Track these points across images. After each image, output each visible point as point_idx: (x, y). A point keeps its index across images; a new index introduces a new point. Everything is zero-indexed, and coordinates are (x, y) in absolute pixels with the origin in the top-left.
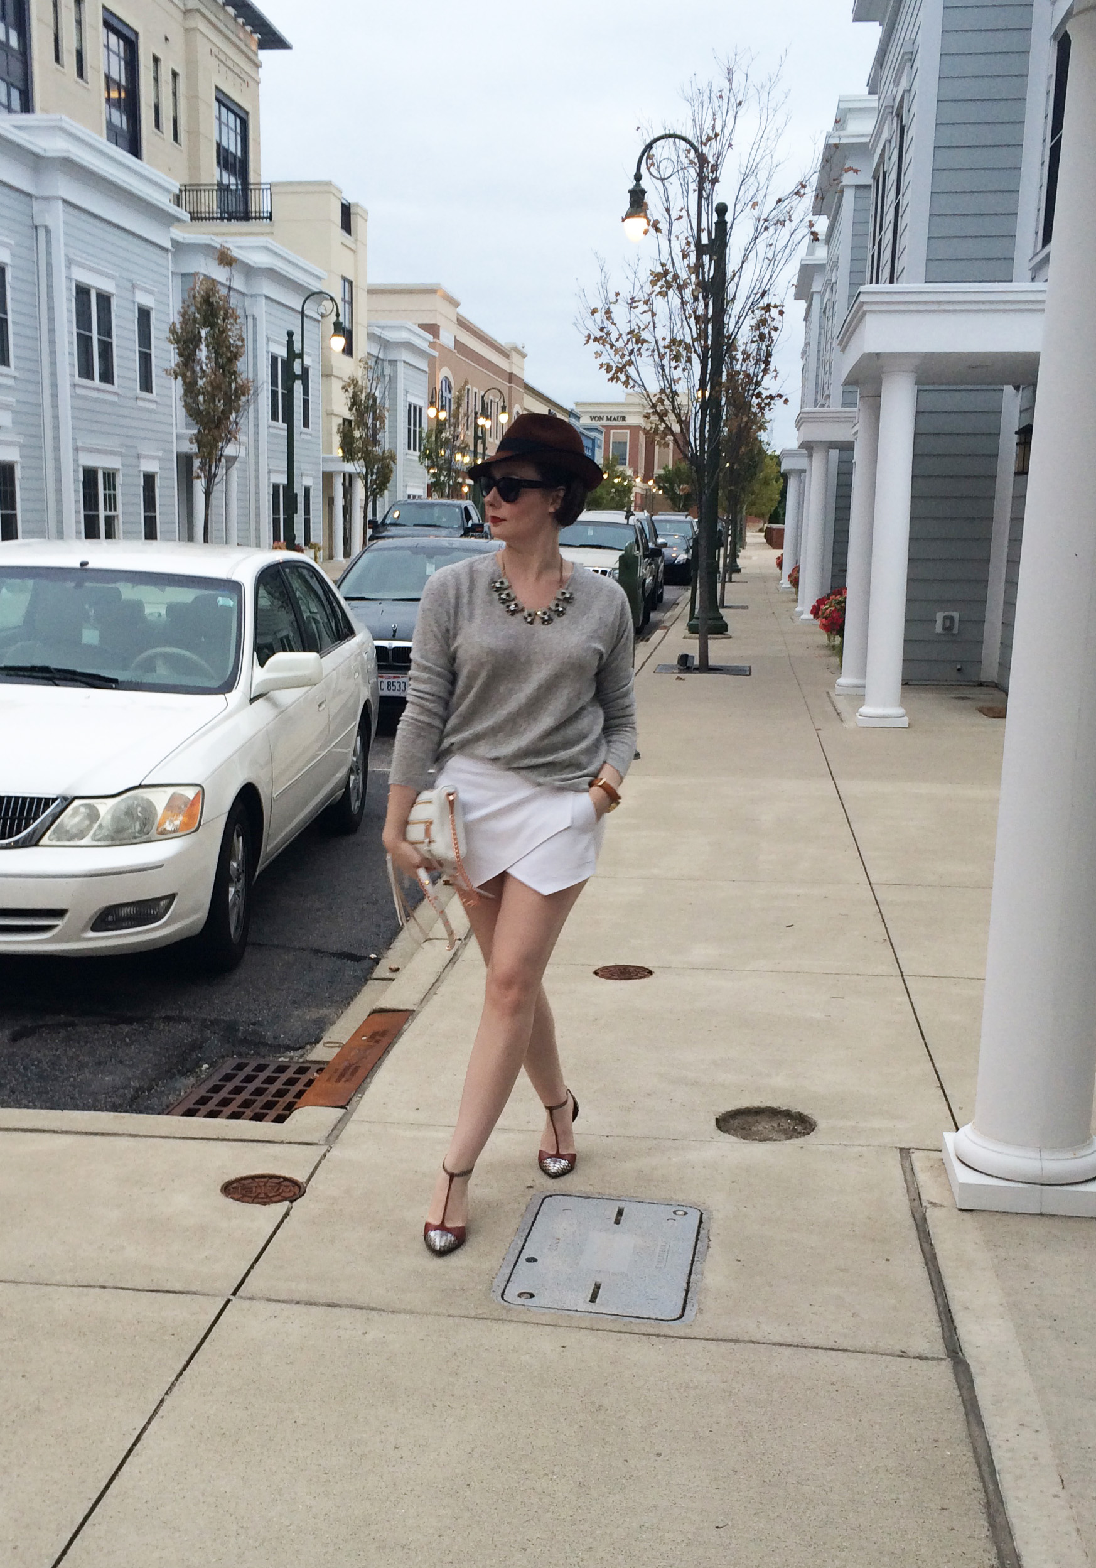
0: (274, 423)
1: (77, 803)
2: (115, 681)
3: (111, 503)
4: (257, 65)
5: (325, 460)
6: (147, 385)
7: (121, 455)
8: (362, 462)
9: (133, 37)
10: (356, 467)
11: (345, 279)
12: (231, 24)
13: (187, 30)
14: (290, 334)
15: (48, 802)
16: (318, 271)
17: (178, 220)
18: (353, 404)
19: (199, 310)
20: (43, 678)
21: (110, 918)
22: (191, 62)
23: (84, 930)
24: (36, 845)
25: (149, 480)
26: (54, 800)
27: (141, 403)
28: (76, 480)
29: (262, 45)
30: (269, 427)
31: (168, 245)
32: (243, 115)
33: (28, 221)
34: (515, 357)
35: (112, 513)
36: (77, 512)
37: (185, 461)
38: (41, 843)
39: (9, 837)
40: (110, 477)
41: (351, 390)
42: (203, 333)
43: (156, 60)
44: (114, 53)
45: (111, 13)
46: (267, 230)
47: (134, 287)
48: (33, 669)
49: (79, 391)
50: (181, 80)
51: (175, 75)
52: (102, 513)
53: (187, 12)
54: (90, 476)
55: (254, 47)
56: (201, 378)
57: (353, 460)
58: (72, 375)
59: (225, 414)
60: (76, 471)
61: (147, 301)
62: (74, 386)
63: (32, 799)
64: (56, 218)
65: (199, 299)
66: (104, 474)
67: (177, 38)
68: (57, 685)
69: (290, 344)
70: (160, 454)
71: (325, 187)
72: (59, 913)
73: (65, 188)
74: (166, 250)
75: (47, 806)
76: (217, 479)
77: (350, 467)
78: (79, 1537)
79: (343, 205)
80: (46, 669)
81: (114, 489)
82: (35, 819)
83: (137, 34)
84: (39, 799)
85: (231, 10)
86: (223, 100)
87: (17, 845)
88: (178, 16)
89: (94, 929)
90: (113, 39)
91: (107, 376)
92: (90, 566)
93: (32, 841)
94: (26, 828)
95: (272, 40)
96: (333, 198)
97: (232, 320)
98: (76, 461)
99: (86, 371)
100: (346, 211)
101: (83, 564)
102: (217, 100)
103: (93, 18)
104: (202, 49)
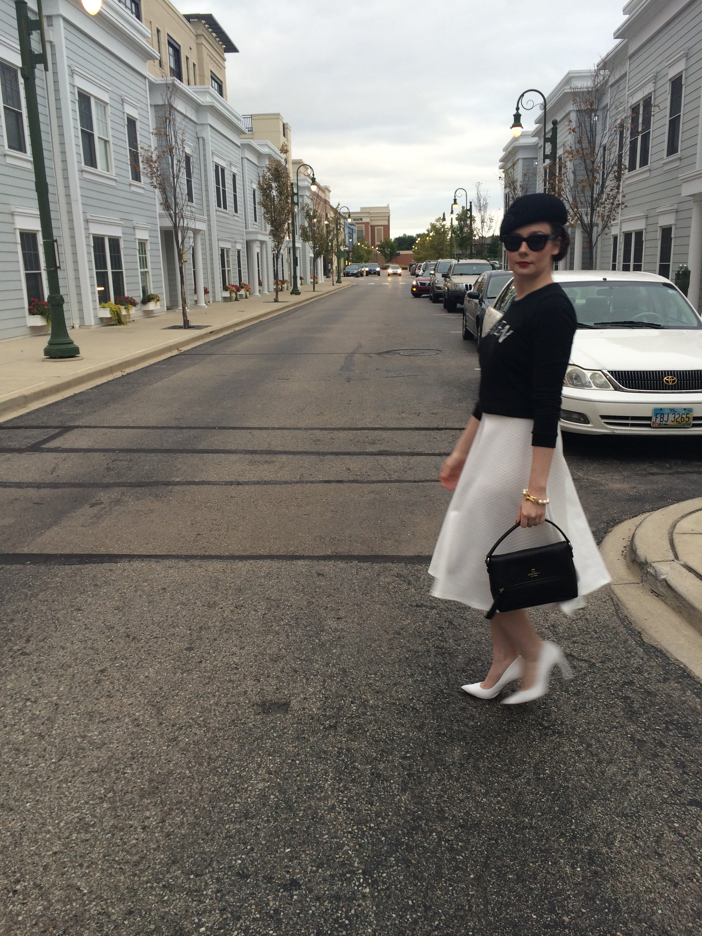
4: (224, 60)
6: (236, 211)
7: (232, 242)
9: (177, 47)
12: (214, 41)
13: (197, 44)
22: (200, 59)
28: (219, 254)
29: (227, 50)
32: (220, 83)
33: (195, 135)
34: (327, 192)
40: (228, 252)
43: (187, 58)
44: (171, 55)
45: (170, 37)
47: (231, 164)
50: (197, 67)
51: (194, 65)
52: (226, 269)
53: (197, 36)
54: (223, 252)
55: (223, 51)
60: (219, 250)
61: (234, 170)
62: (216, 211)
64: (208, 134)
65: (270, 169)
66: (226, 251)
67: (194, 47)
71: (277, 116)
73: (211, 120)
74: (239, 147)
83: (180, 46)
85: (214, 35)
86: (214, 78)
88: (194, 37)
90: (171, 49)
91: (224, 206)
92: (609, 280)
95: (231, 48)
96: (280, 121)
98: (219, 245)
100: (284, 127)
101: (605, 280)
102: (211, 77)
103: (164, 40)
104: (205, 52)
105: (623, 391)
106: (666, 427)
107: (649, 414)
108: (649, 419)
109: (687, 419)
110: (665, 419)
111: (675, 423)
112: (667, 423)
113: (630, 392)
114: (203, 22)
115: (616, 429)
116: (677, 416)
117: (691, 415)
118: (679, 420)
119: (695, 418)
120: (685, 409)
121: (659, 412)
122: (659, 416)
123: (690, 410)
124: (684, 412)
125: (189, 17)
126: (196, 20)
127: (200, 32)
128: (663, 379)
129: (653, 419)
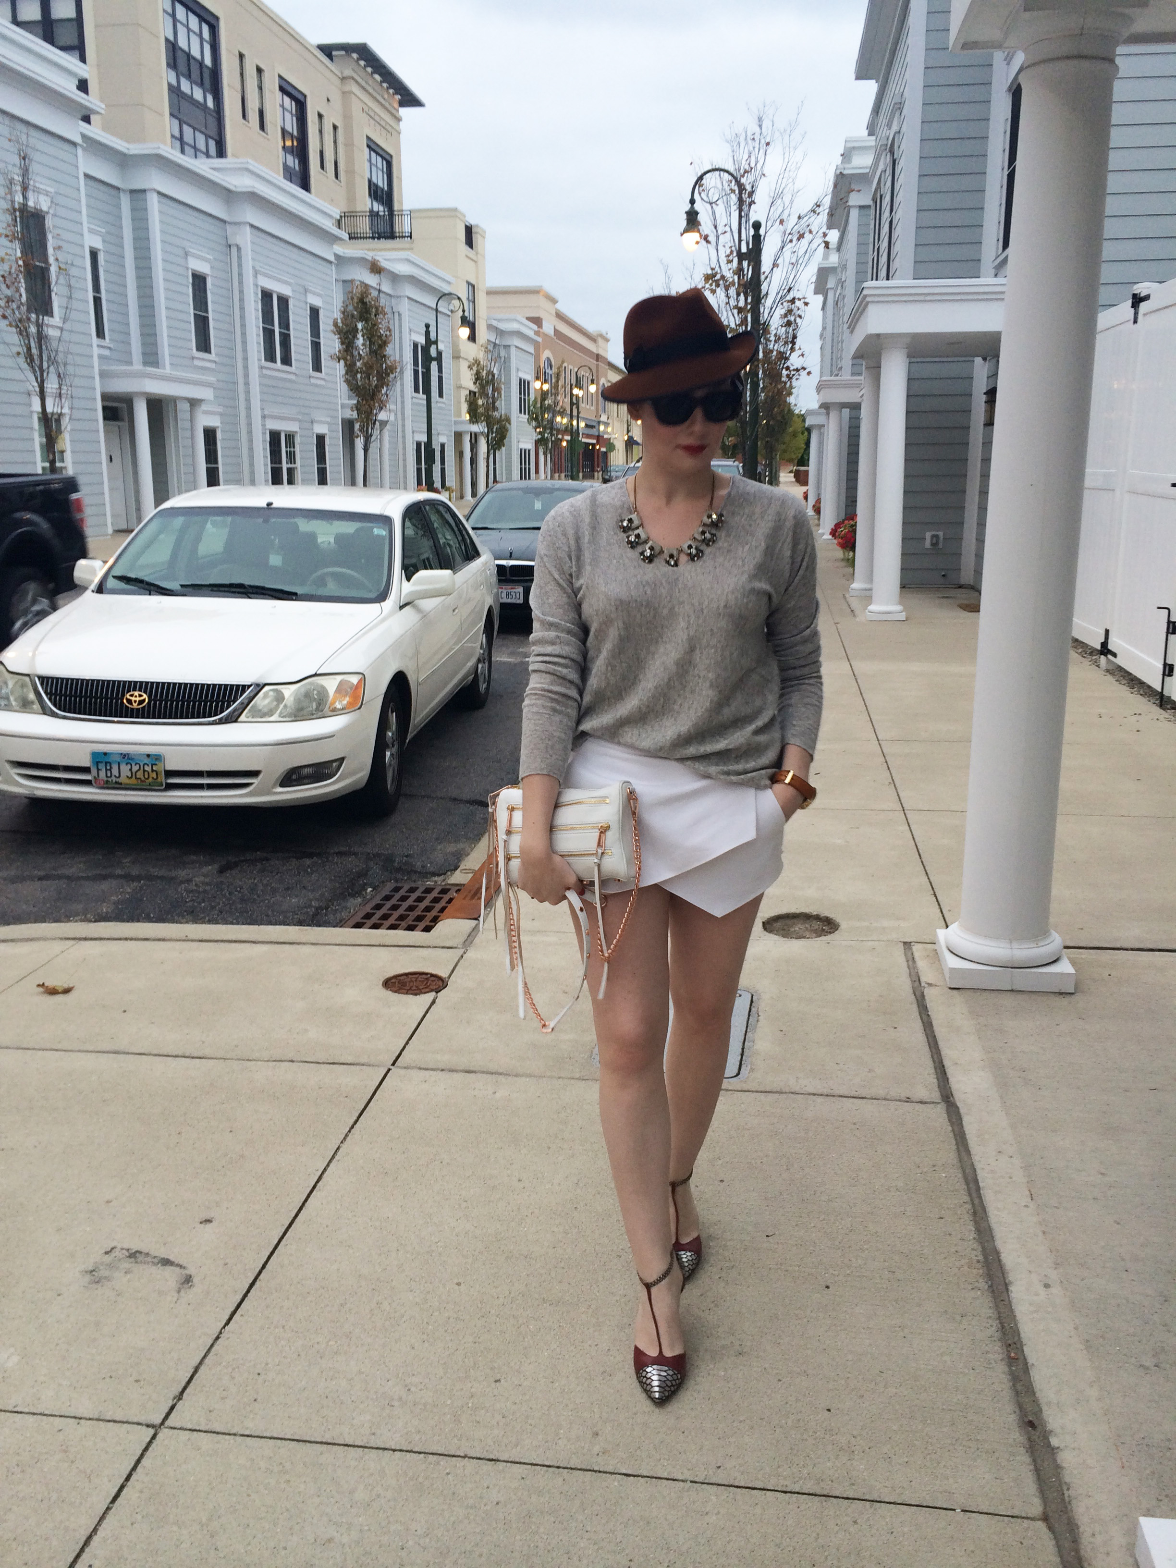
0: (416, 395)
1: (267, 688)
2: (295, 594)
3: (291, 457)
4: (399, 120)
5: (456, 423)
6: (317, 367)
7: (299, 421)
8: (484, 423)
9: (302, 98)
10: (480, 428)
11: (469, 283)
12: (378, 88)
13: (344, 93)
14: (427, 326)
15: (244, 688)
16: (448, 277)
17: (340, 239)
18: (477, 379)
19: (356, 308)
20: (239, 593)
21: (294, 777)
22: (347, 117)
23: (274, 786)
24: (236, 721)
25: (321, 439)
26: (249, 686)
27: (313, 381)
28: (264, 441)
29: (402, 104)
30: (412, 398)
31: (332, 258)
32: (388, 158)
33: (224, 242)
34: (600, 340)
35: (292, 466)
36: (266, 465)
37: (348, 425)
38: (239, 720)
39: (215, 715)
40: (290, 438)
41: (475, 368)
42: (360, 326)
43: (320, 116)
44: (287, 110)
45: (285, 80)
46: (407, 246)
47: (306, 291)
48: (231, 585)
49: (265, 372)
50: (340, 131)
51: (335, 128)
52: (285, 466)
53: (343, 79)
54: (275, 437)
55: (396, 105)
56: (359, 361)
57: (477, 422)
58: (259, 360)
59: (378, 388)
60: (264, 434)
61: (317, 302)
62: (262, 368)
63: (232, 686)
64: (245, 238)
65: (356, 300)
66: (286, 435)
67: (336, 97)
68: (250, 598)
69: (427, 333)
70: (328, 419)
71: (453, 213)
72: (255, 774)
73: (252, 215)
74: (331, 262)
75: (243, 691)
76: (373, 438)
77: (475, 428)
78: (275, 1255)
79: (466, 227)
80: (241, 586)
81: (294, 447)
82: (234, 702)
83: (305, 96)
84: (238, 686)
85: (376, 78)
86: (373, 147)
87: (221, 722)
88: (337, 82)
89: (282, 785)
90: (287, 100)
91: (287, 360)
92: (274, 506)
93: (233, 719)
94: (227, 709)
95: (409, 100)
96: (458, 221)
97: (381, 316)
98: (264, 425)
99: (270, 356)
100: (469, 230)
101: (269, 504)
102: (368, 146)
103: (271, 84)
104: (356, 108)
105: (54, 715)
106: (118, 786)
107: (86, 762)
108: (86, 770)
109: (154, 775)
110: (115, 772)
111: (133, 781)
112: (120, 780)
113: (64, 718)
114: (355, 56)
115: (37, 788)
116: (135, 768)
117: (159, 767)
118: (140, 774)
119: (170, 774)
120: (148, 756)
121: (102, 759)
122: (101, 766)
123: (158, 758)
124: (146, 761)
125: (328, 50)
126: (343, 53)
127: (348, 72)
128: (123, 695)
129: (94, 771)
